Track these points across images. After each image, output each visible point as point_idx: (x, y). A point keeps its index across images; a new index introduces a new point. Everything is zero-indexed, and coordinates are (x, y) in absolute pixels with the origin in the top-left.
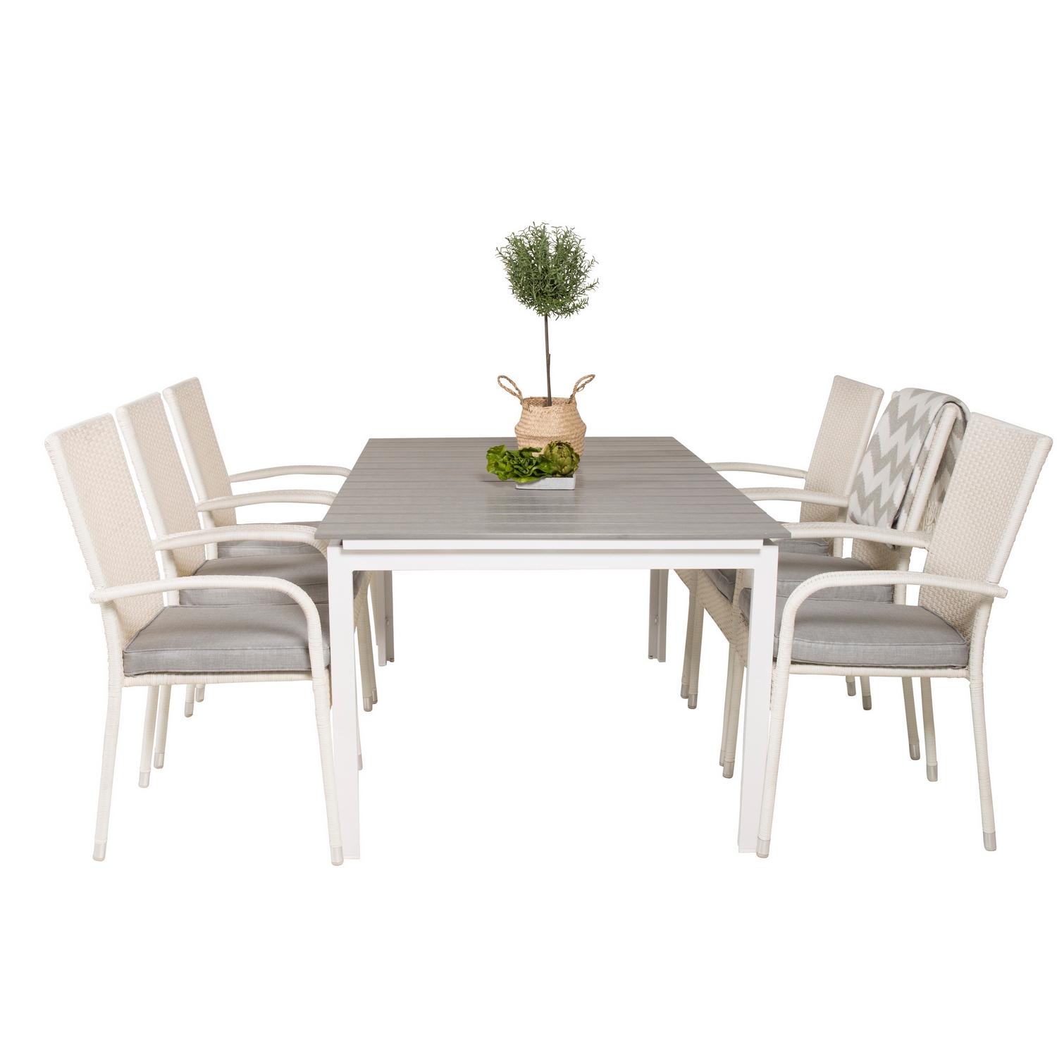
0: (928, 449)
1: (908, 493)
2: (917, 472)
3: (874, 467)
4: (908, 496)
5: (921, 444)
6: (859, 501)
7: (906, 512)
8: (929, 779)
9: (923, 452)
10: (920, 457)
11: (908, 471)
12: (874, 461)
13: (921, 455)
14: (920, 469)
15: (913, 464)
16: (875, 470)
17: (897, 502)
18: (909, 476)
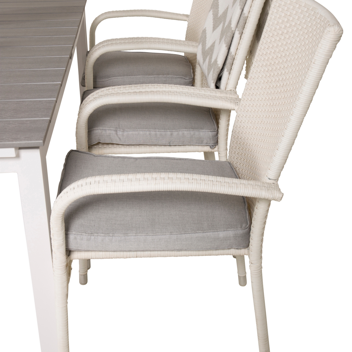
0: (246, 15)
1: (229, 55)
2: (237, 36)
3: (214, 25)
4: (229, 57)
5: (241, 10)
6: (202, 52)
7: (227, 71)
8: (240, 284)
9: (242, 18)
10: (240, 22)
11: (229, 34)
12: (214, 19)
13: (240, 21)
14: (239, 33)
15: (233, 29)
16: (213, 27)
17: (220, 63)
18: (230, 39)
